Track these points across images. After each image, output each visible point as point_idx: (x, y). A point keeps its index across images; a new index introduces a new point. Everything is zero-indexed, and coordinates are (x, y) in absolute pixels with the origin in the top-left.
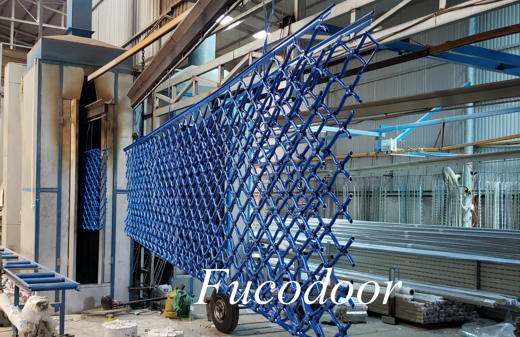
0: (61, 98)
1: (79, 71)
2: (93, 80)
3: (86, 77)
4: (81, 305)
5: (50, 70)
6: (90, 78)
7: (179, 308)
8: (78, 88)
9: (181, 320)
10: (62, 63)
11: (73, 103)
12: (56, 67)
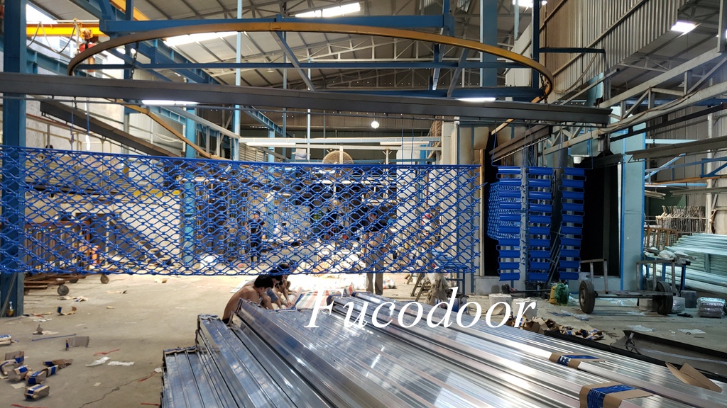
0: (473, 149)
1: (486, 129)
2: (495, 135)
3: (490, 133)
4: (489, 290)
5: (464, 131)
6: (493, 132)
7: (558, 296)
8: (485, 140)
10: (473, 125)
11: (481, 151)
12: (469, 129)
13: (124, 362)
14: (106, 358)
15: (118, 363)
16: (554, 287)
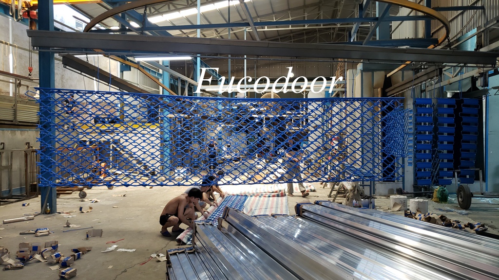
0: (373, 88)
1: (383, 73)
2: (390, 77)
3: (386, 76)
4: (386, 192)
5: (367, 75)
6: (388, 76)
7: (440, 196)
8: (382, 81)
9: (441, 203)
10: (373, 71)
11: (379, 90)
12: (370, 73)
13: (128, 249)
14: (115, 246)
15: (124, 250)
16: (437, 190)
